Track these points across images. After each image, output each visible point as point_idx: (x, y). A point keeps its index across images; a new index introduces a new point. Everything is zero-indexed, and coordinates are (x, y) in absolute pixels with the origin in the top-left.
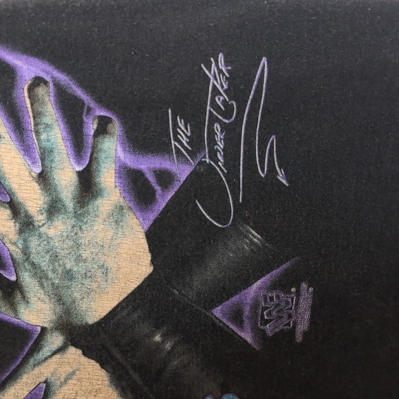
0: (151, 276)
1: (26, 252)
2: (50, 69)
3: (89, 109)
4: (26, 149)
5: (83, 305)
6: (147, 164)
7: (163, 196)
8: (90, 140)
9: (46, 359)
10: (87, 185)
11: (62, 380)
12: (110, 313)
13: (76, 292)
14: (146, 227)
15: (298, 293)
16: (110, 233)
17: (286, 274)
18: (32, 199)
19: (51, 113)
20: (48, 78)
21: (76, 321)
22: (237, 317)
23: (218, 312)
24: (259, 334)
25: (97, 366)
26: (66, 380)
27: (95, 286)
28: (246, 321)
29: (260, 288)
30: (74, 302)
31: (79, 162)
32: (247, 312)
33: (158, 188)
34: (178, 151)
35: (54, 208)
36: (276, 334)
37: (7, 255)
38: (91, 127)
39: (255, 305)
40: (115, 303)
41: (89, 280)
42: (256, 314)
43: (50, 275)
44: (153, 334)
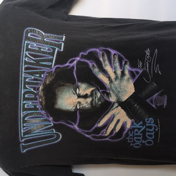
1: (111, 87)
2: (117, 52)
5: (122, 98)
6: (134, 70)
10: (123, 74)
12: (127, 99)
15: (164, 97)
16: (127, 84)
17: (162, 92)
18: (113, 76)
19: (117, 60)
21: (120, 101)
22: (152, 101)
23: (148, 100)
24: (156, 106)
25: (124, 111)
26: (118, 114)
28: (153, 102)
29: (156, 95)
32: (154, 101)
35: (116, 78)
36: (160, 106)
39: (155, 100)
40: (128, 97)
42: (156, 101)
43: (115, 91)
44: (135, 105)
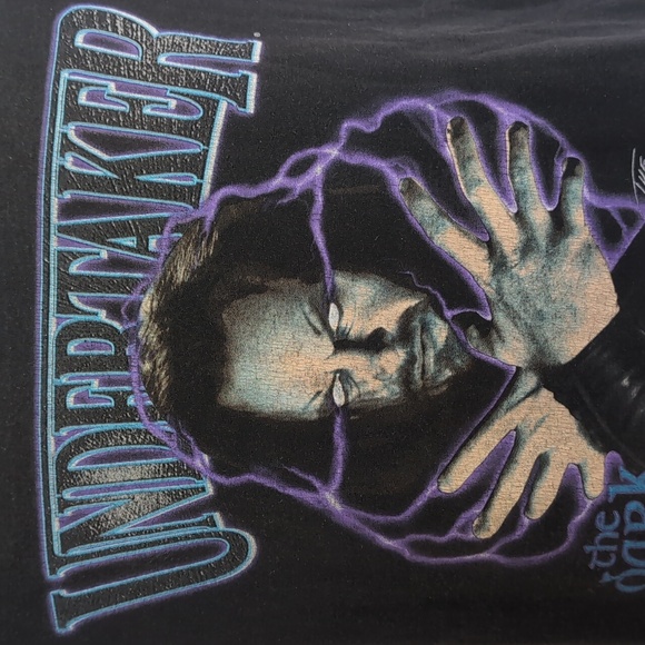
0: (618, 316)
3: (562, 150)
4: (502, 191)
5: (555, 345)
7: (628, 234)
8: (560, 182)
9: (519, 402)
11: (532, 428)
12: (582, 352)
13: (547, 331)
14: (612, 266)
20: (527, 123)
25: (567, 411)
27: (565, 326)
30: (546, 341)
31: (549, 203)
33: (623, 226)
34: (639, 192)
37: (482, 295)
38: (561, 169)
40: (586, 343)
41: (559, 320)
44: (620, 377)
